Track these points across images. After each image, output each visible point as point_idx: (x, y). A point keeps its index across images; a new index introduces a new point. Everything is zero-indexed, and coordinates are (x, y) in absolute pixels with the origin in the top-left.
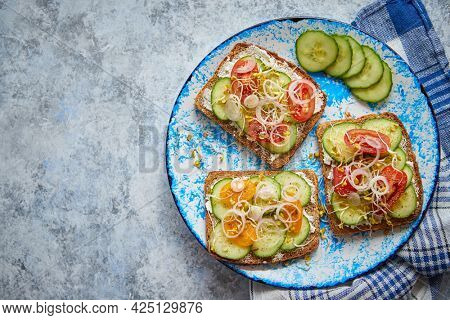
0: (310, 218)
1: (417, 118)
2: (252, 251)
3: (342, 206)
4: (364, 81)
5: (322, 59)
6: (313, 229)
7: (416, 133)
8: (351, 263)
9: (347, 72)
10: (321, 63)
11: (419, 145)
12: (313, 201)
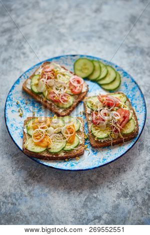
0: (80, 138)
1: (134, 95)
2: (48, 150)
3: (96, 130)
4: (107, 80)
5: (86, 71)
6: (81, 142)
7: (134, 102)
8: (102, 159)
9: (99, 77)
10: (86, 73)
11: (136, 107)
12: (81, 130)
